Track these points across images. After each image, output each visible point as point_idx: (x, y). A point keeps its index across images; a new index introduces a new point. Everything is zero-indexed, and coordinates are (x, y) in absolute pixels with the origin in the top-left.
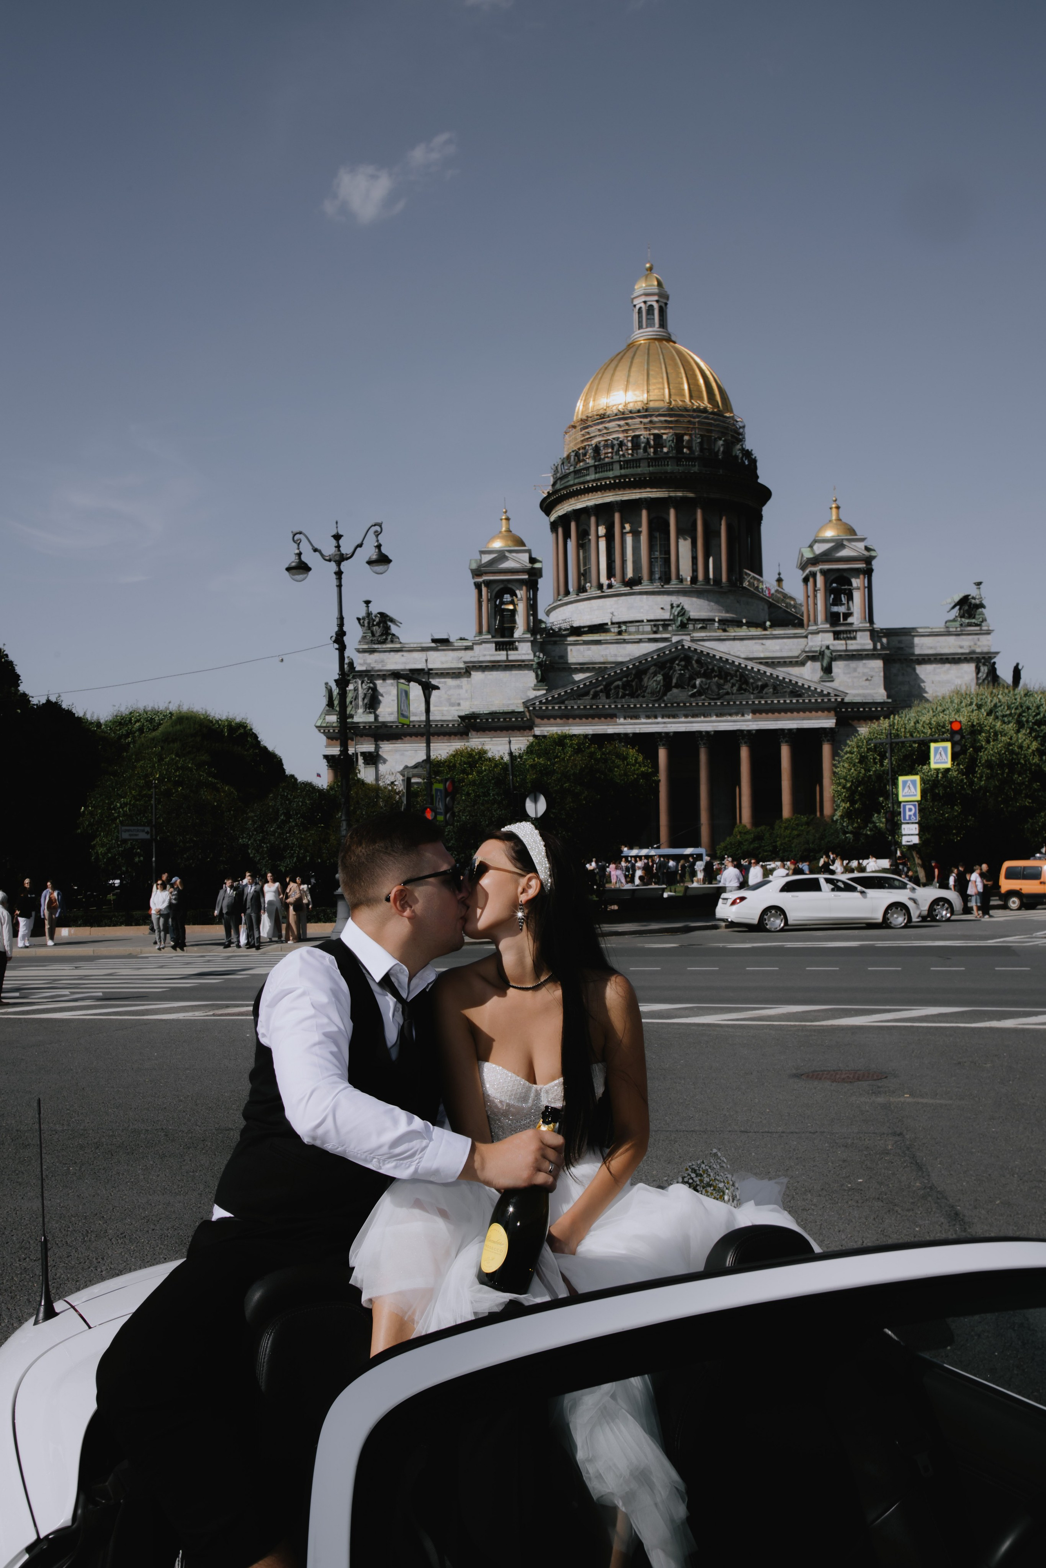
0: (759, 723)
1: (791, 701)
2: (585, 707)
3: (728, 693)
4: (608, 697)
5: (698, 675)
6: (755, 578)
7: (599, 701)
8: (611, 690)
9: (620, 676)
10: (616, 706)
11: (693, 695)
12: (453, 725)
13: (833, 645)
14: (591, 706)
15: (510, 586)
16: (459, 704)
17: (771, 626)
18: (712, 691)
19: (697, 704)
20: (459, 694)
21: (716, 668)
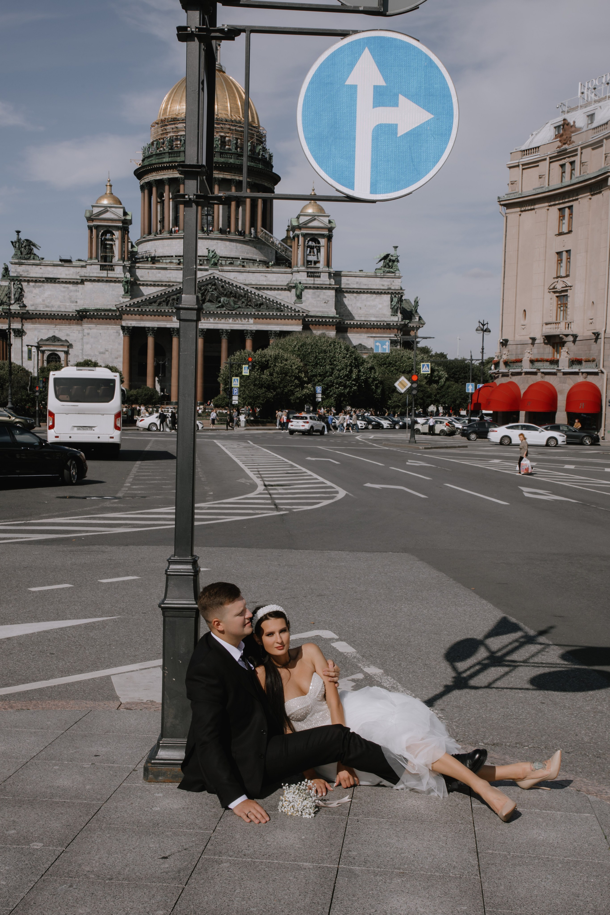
0: (258, 326)
1: (277, 314)
2: (153, 310)
3: (239, 307)
4: (167, 305)
5: (221, 294)
6: (266, 234)
7: (162, 307)
8: (169, 301)
9: (176, 293)
10: (172, 311)
11: (219, 307)
12: (73, 315)
13: (306, 280)
14: (157, 310)
15: (110, 229)
16: (76, 302)
17: (272, 266)
18: (230, 305)
19: (221, 312)
20: (77, 296)
21: (233, 292)
